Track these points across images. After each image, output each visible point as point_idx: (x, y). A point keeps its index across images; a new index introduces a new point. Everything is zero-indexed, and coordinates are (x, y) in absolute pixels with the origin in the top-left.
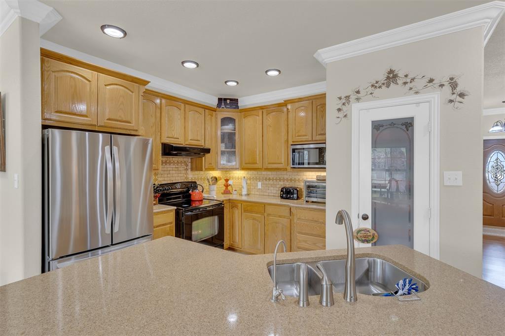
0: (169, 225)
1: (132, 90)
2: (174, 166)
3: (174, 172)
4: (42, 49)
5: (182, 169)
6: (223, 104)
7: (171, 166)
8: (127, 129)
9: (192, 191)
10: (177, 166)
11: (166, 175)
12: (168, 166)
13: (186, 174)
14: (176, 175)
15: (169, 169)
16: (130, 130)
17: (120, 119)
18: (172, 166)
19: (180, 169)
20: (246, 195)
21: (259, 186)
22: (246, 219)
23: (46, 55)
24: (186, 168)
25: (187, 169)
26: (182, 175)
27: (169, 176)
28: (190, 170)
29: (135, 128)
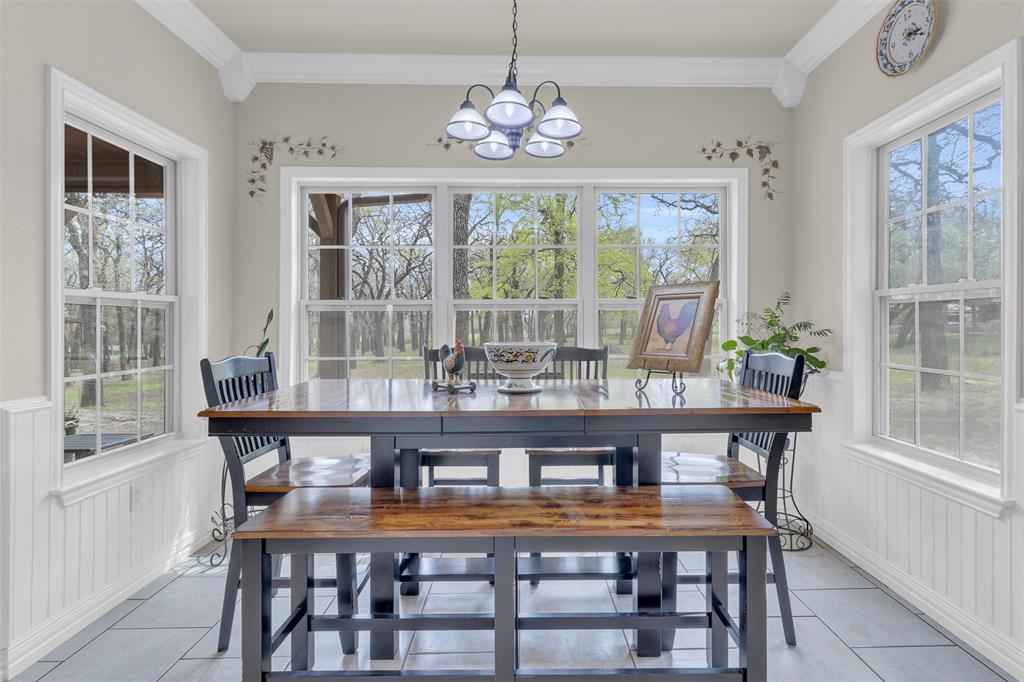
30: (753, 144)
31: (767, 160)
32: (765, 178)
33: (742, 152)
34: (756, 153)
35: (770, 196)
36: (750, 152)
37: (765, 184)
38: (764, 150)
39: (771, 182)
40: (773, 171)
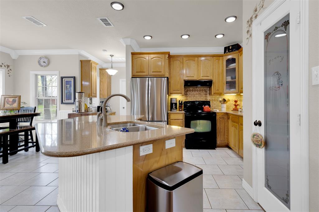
0: (180, 120)
1: (162, 58)
5: (202, 94)
8: (160, 75)
9: (204, 106)
10: (199, 92)
11: (193, 97)
12: (194, 92)
13: (206, 97)
14: (199, 97)
15: (194, 94)
16: (161, 75)
17: (157, 71)
22: (232, 127)
23: (133, 54)
25: (206, 94)
26: (203, 97)
27: (194, 97)
28: (208, 95)
29: (163, 74)
30: (5, 64)
31: (9, 68)
32: (8, 72)
33: (3, 66)
34: (6, 67)
35: (9, 76)
36: (5, 66)
37: (8, 73)
38: (8, 66)
39: (10, 73)
40: (10, 71)
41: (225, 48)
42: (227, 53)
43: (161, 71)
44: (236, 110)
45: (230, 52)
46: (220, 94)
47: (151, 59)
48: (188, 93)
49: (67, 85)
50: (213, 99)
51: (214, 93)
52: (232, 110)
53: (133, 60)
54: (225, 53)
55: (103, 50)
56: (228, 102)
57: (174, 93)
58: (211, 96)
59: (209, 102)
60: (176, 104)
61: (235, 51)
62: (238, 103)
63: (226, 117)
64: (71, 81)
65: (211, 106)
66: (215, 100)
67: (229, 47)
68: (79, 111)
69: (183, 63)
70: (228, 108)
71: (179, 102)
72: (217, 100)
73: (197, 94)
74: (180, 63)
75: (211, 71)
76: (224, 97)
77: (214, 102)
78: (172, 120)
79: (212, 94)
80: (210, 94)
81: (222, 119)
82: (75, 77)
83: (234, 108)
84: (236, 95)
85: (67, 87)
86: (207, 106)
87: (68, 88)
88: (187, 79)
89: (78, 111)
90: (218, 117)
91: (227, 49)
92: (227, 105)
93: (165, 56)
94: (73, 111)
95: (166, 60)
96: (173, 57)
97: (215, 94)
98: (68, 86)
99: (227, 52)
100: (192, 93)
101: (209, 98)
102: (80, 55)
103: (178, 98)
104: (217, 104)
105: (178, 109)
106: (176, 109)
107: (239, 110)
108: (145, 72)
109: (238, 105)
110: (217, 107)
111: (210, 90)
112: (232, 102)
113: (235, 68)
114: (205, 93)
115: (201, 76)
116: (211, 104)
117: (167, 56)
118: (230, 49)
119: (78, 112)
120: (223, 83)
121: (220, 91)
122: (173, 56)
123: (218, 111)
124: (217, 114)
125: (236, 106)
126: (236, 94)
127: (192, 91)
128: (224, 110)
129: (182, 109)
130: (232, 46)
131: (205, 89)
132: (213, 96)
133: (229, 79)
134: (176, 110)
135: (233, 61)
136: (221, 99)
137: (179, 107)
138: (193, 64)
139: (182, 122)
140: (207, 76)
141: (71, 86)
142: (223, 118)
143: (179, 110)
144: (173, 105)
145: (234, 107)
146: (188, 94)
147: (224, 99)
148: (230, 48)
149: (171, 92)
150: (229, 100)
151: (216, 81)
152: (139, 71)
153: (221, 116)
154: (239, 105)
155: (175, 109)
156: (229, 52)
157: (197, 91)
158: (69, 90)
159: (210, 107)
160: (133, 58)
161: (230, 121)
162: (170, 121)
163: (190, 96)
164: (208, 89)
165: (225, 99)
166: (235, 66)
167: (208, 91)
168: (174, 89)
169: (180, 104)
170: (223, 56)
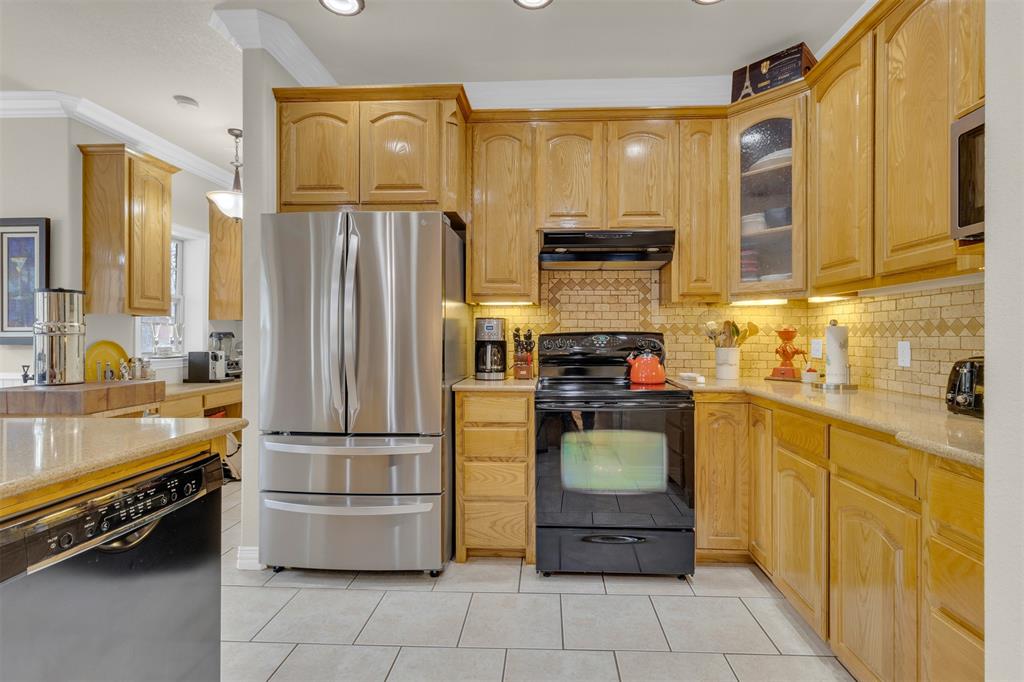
0: (515, 429)
1: (423, 116)
2: (608, 293)
3: (606, 307)
4: (276, 92)
5: (629, 299)
6: (747, 83)
7: (596, 293)
8: (414, 203)
9: (635, 357)
10: (613, 293)
11: (582, 315)
12: (589, 292)
13: (645, 312)
14: (610, 316)
15: (590, 299)
16: (422, 203)
17: (399, 183)
18: (600, 293)
19: (624, 299)
20: (837, 387)
21: (904, 358)
22: (780, 471)
23: (284, 97)
24: (645, 299)
25: (645, 302)
26: (630, 316)
27: (590, 316)
28: (655, 304)
29: (430, 198)
41: (739, 77)
42: (748, 95)
43: (417, 181)
44: (786, 374)
45: (765, 88)
46: (711, 301)
47: (373, 122)
48: (563, 295)
49: (13, 259)
50: (679, 321)
51: (683, 295)
52: (769, 373)
53: (284, 128)
54: (735, 98)
55: (177, 97)
56: (750, 340)
57: (491, 292)
58: (670, 312)
59: (659, 336)
60: (501, 345)
61: (787, 80)
62: (798, 342)
63: (741, 413)
64: (33, 238)
65: (667, 356)
66: (686, 330)
67: (756, 66)
68: (53, 376)
69: (533, 149)
70: (746, 366)
71: (516, 336)
72: (697, 330)
73: (605, 299)
74: (521, 148)
75: (670, 187)
76: (728, 312)
77: (682, 338)
78: (476, 424)
79: (675, 298)
80: (664, 300)
81: (721, 422)
82: (48, 221)
83: (778, 365)
84: (783, 307)
85: (15, 264)
86: (648, 357)
87: (18, 269)
88: (551, 225)
89: (43, 377)
90: (700, 416)
91: (749, 79)
92: (742, 352)
93: (440, 106)
94: (26, 378)
95: (445, 124)
96: (487, 121)
97: (687, 299)
98: (21, 261)
99: (750, 90)
100: (579, 295)
101: (657, 319)
102: (73, 122)
103: (514, 315)
104: (696, 347)
105: (510, 371)
106: (504, 370)
107: (807, 377)
108: (342, 188)
109: (797, 352)
110: (695, 363)
111: (664, 282)
112: (765, 340)
113: (789, 168)
114: (642, 296)
115: (621, 214)
116: (667, 348)
117: (451, 106)
118: (763, 78)
119: (46, 382)
120: (728, 248)
121: (713, 285)
122: (484, 116)
123: (701, 382)
124: (696, 398)
125: (786, 355)
126: (784, 302)
127: (583, 284)
128: (730, 377)
129: (528, 370)
130: (773, 59)
131: (639, 274)
132: (679, 311)
133: (756, 225)
134: (501, 375)
135: (779, 131)
136: (712, 324)
137: (517, 359)
138: (583, 157)
139: (522, 438)
140: (646, 210)
141: (30, 263)
142: (727, 417)
143: (518, 378)
144: (488, 353)
145: (777, 361)
146: (564, 299)
147: (727, 323)
148: (764, 71)
149: (476, 292)
150: (753, 330)
151: (690, 235)
152: (313, 183)
153: (716, 407)
154: (803, 353)
155: (497, 371)
156: (756, 90)
157: (605, 284)
158: (25, 279)
159: (661, 363)
160: (285, 121)
161: (765, 438)
162: (462, 431)
163: (571, 307)
164: (656, 276)
165: (734, 325)
166: (790, 159)
167: (655, 288)
168: (489, 277)
169: (518, 344)
170: (726, 117)
